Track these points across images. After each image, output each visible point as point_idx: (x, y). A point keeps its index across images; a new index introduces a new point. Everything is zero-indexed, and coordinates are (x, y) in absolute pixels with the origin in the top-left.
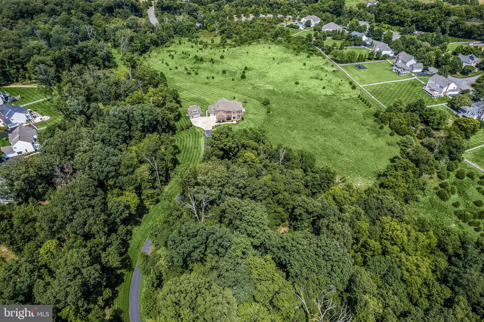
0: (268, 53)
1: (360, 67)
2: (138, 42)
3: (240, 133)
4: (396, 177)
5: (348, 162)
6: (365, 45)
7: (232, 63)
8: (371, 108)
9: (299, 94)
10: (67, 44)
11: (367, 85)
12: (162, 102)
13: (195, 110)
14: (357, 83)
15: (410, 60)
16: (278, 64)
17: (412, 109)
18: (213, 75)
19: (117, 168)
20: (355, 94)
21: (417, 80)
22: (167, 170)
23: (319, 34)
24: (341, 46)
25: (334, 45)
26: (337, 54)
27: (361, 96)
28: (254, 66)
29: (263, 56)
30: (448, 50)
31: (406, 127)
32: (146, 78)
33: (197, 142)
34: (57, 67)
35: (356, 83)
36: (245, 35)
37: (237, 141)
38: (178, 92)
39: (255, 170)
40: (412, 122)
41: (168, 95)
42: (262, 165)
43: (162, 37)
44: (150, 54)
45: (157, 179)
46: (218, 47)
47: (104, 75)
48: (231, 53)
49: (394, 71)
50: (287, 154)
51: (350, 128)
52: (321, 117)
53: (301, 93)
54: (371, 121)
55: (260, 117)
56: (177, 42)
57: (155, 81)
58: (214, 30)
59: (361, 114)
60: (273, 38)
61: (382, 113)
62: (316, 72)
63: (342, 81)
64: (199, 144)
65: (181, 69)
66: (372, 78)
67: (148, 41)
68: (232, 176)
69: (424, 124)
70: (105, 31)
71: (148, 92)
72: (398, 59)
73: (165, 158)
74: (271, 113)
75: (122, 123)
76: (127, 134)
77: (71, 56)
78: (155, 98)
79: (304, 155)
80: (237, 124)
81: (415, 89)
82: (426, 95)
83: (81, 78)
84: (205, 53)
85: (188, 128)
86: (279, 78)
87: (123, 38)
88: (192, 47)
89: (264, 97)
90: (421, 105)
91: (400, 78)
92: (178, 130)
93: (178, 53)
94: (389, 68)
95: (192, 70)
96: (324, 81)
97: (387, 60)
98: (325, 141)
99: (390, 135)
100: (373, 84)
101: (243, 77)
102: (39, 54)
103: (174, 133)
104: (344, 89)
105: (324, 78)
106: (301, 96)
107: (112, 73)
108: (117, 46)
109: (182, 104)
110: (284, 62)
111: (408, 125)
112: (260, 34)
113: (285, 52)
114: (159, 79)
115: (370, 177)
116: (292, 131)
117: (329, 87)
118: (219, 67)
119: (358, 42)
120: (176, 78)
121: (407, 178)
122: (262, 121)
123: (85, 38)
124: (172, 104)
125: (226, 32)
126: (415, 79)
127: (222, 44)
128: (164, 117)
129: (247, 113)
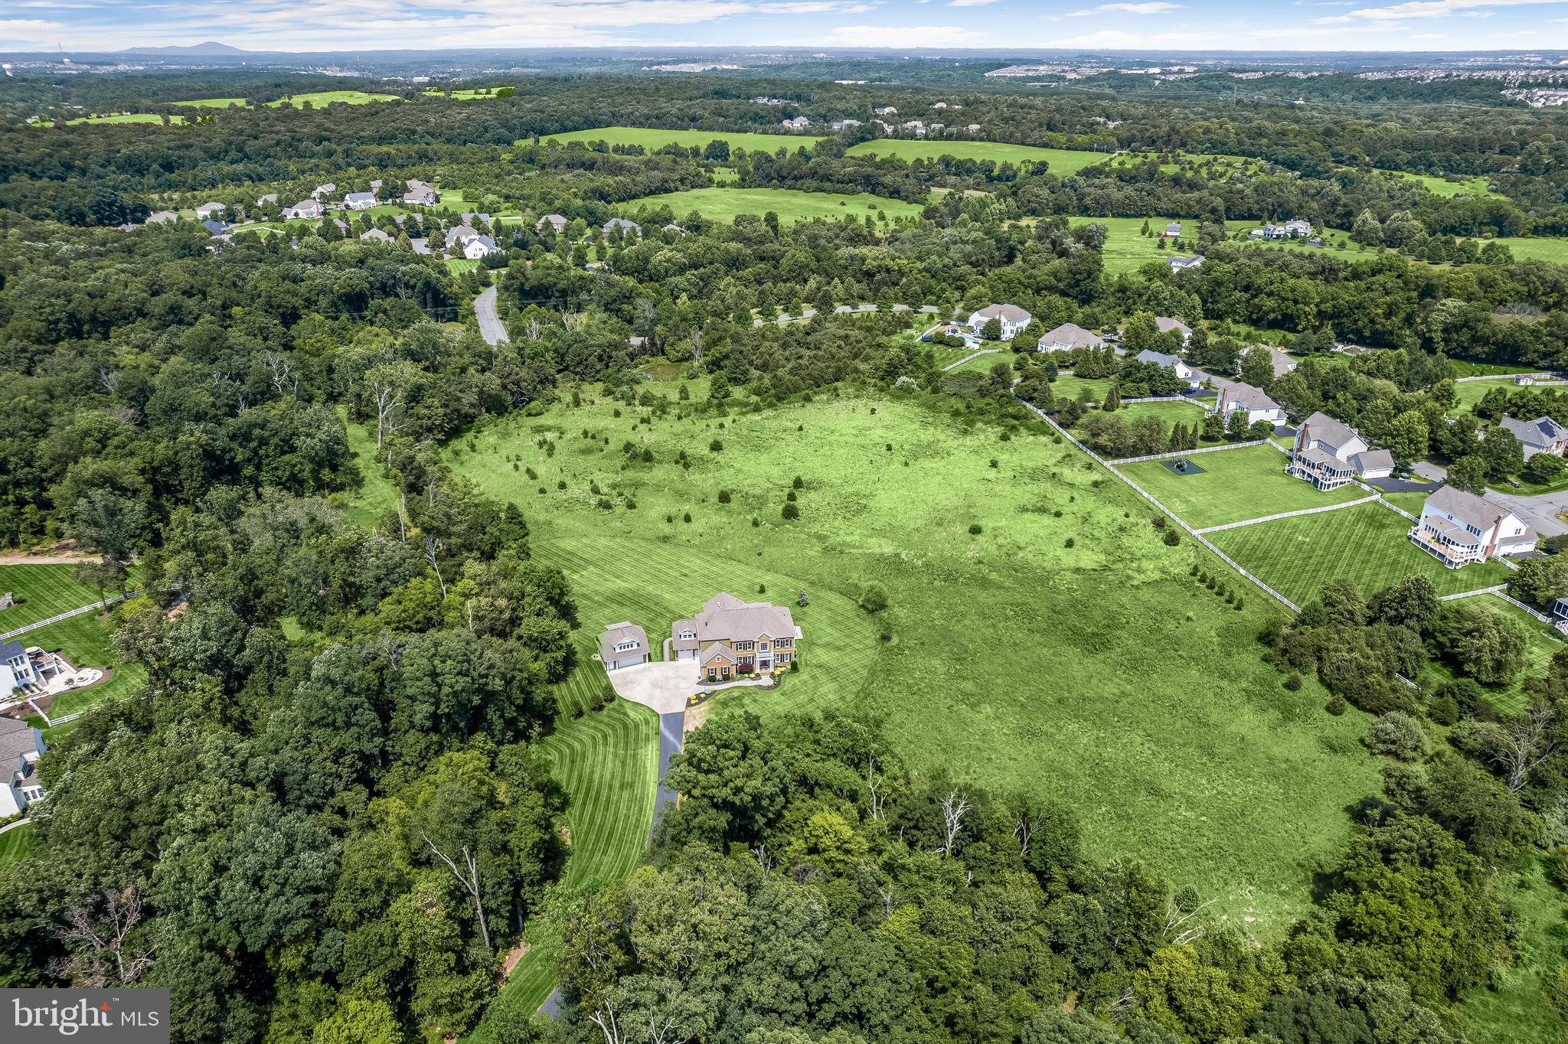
0: (870, 429)
1: (1180, 468)
2: (436, 403)
3: (789, 730)
4: (1394, 895)
5: (1193, 825)
6: (1187, 392)
7: (749, 467)
8: (1244, 612)
9: (985, 570)
10: (198, 418)
11: (1217, 528)
12: (507, 615)
13: (626, 641)
14: (1183, 524)
15: (1345, 440)
16: (906, 464)
17: (1392, 613)
18: (686, 508)
19: (321, 897)
20: (1178, 561)
21: (1382, 506)
22: (518, 885)
23: (1031, 361)
24: (1110, 399)
25: (1087, 396)
26: (1101, 425)
27: (1202, 569)
28: (821, 473)
29: (852, 439)
30: (1458, 403)
31: (1383, 682)
32: (454, 529)
33: (630, 761)
34: (157, 494)
35: (1180, 522)
36: (791, 372)
37: (782, 770)
38: (565, 572)
39: (854, 889)
40: (1400, 659)
41: (529, 589)
42: (880, 861)
43: (517, 383)
44: (476, 442)
45: (475, 928)
46: (704, 411)
47: (313, 520)
48: (745, 432)
49: (1297, 475)
50: (971, 814)
51: (1180, 692)
52: (1072, 653)
53: (991, 565)
54: (1250, 660)
55: (856, 656)
56: (568, 398)
57: (487, 537)
58: (688, 357)
59: (1213, 633)
60: (883, 379)
61: (1285, 630)
62: (1035, 488)
63: (1127, 516)
64: (638, 770)
65: (578, 490)
66: (1227, 503)
67: (470, 397)
68: (772, 928)
69: (1444, 666)
70: (331, 370)
71: (462, 575)
72: (1304, 436)
73: (512, 838)
74: (895, 640)
75: (356, 708)
76: (371, 747)
77: (208, 454)
78: (484, 601)
79: (1033, 813)
80: (776, 685)
81: (1383, 538)
82: (1424, 557)
83: (233, 532)
84: (659, 435)
85: (601, 708)
86: (914, 513)
87: (388, 390)
88: (617, 414)
89: (865, 584)
90: (1420, 598)
91: (1321, 499)
92: (565, 714)
93: (568, 436)
94: (1279, 468)
95: (614, 493)
96: (1067, 519)
97: (1269, 440)
98: (1099, 742)
99: (1327, 709)
100: (1235, 525)
101: (790, 513)
102: (99, 452)
103: (548, 728)
104: (1139, 544)
105: (1065, 510)
106: (994, 576)
107: (342, 506)
108: (368, 417)
109: (579, 617)
110: (926, 456)
111: (1389, 675)
112: (839, 369)
113: (925, 424)
114: (501, 530)
115: (1284, 887)
116: (973, 706)
117: (1087, 541)
118: (705, 482)
119: (1162, 385)
120: (559, 521)
121: (1440, 898)
122: (865, 673)
123: (265, 394)
124: (545, 623)
125: (727, 362)
126: (1376, 502)
127: (715, 402)
128: (513, 678)
129: (809, 643)
